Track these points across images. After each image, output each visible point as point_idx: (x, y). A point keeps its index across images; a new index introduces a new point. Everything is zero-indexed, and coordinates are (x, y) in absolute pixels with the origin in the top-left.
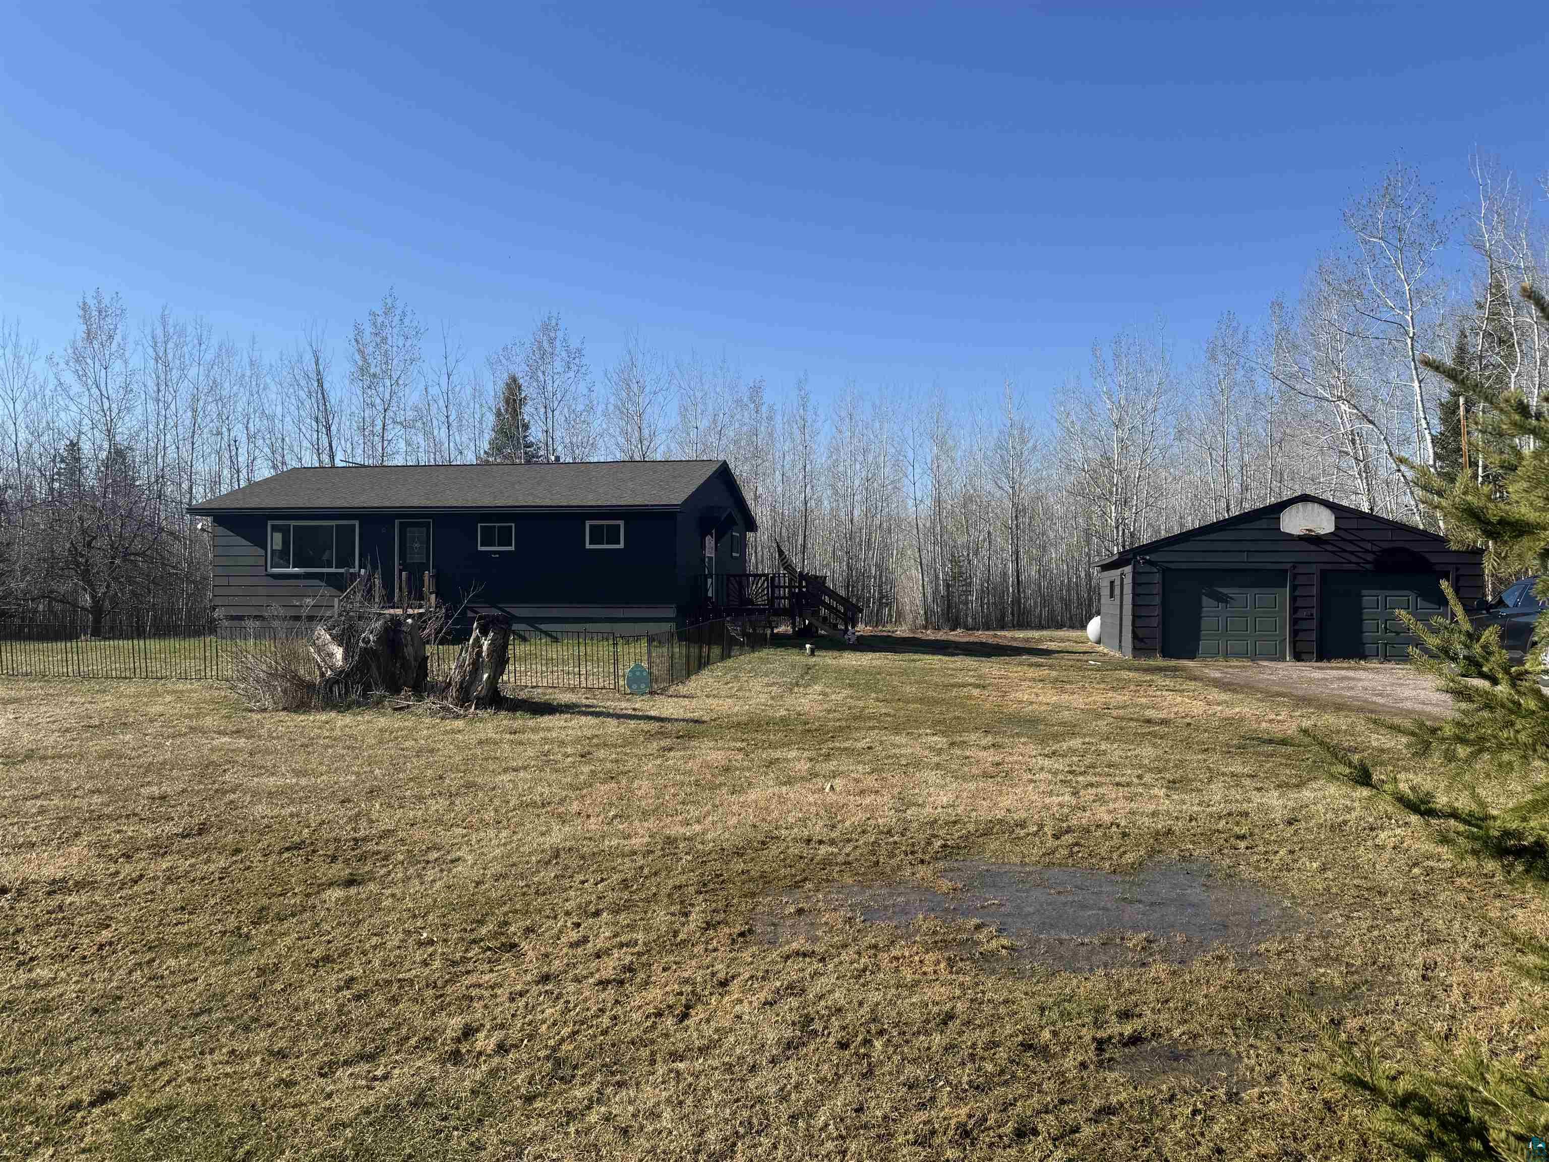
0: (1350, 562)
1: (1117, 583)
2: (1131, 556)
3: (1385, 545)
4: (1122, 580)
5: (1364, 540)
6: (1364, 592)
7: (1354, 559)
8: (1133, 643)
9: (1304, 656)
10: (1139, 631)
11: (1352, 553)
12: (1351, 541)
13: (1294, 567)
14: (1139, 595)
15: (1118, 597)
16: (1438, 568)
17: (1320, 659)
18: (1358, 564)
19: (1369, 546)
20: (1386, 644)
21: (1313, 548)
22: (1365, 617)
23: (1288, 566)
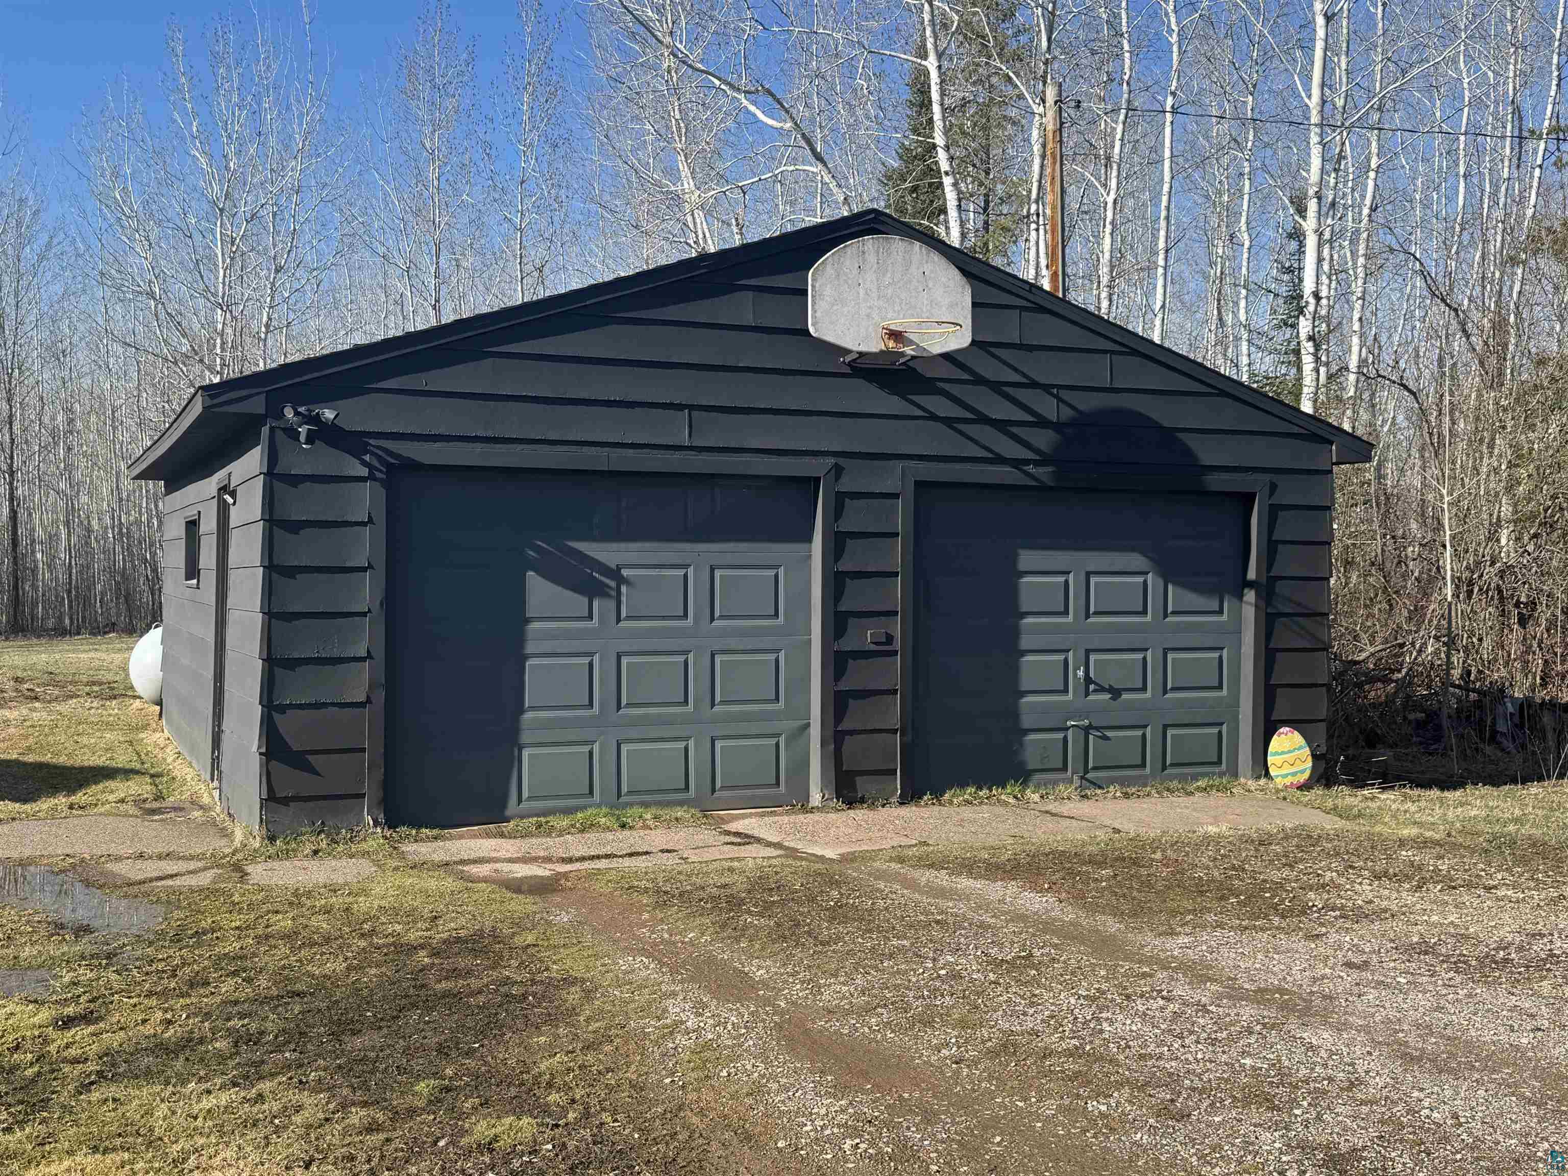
0: (999, 460)
1: (209, 525)
2: (257, 405)
3: (1088, 403)
4: (223, 512)
5: (1034, 385)
6: (1027, 559)
7: (1010, 449)
8: (268, 776)
9: (863, 785)
10: (284, 723)
11: (1002, 426)
12: (997, 387)
13: (838, 471)
14: (291, 572)
15: (209, 578)
16: (1216, 482)
17: (910, 796)
18: (1017, 463)
19: (1049, 408)
20: (1087, 730)
21: (893, 404)
22: (1025, 642)
23: (818, 467)
